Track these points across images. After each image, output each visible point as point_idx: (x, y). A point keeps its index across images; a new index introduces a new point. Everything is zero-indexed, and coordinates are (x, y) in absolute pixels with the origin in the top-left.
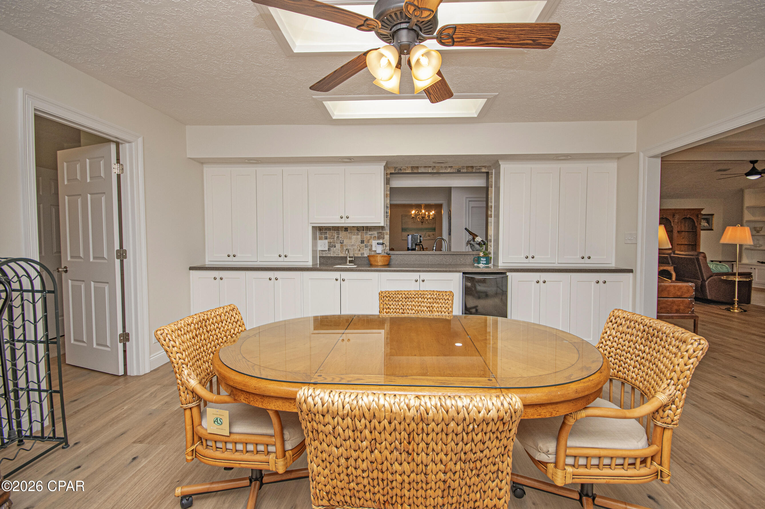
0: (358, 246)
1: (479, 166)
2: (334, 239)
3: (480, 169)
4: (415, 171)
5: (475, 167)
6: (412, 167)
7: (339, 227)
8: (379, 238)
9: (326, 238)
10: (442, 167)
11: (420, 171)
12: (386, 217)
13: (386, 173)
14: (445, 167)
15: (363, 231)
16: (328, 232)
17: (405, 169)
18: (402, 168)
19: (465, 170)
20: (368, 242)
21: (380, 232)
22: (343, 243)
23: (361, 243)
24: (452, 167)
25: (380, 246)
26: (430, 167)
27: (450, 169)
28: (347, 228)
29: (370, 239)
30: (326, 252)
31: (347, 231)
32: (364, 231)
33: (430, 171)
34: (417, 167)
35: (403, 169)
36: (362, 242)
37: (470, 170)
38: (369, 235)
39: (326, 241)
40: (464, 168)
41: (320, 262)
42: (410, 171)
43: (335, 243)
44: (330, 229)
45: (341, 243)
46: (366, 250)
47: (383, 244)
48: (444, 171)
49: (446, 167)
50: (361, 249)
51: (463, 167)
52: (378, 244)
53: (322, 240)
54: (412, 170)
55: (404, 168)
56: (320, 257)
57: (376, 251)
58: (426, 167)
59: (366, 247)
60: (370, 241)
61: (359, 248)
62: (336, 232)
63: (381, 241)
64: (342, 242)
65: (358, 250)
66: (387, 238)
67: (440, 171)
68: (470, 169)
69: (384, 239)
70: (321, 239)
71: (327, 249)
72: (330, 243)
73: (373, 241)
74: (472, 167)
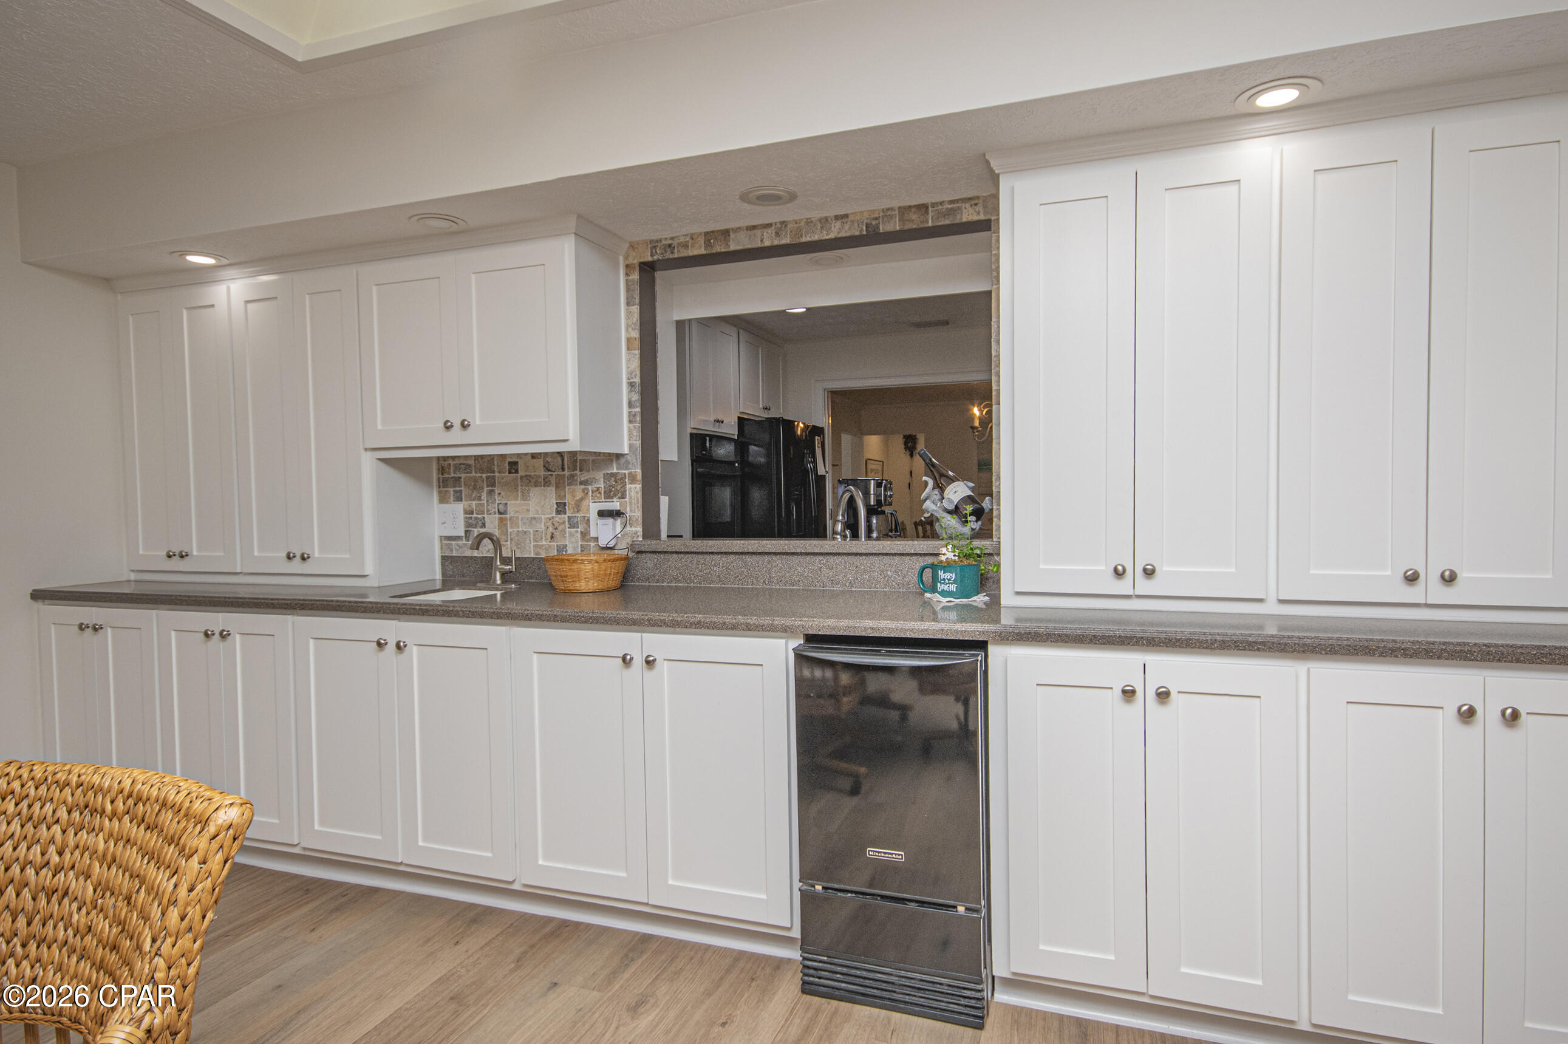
0: (549, 524)
1: (951, 202)
2: (480, 499)
3: (951, 212)
4: (719, 248)
5: (934, 205)
6: (706, 234)
7: (492, 457)
8: (609, 495)
9: (459, 499)
10: (809, 222)
11: (733, 247)
12: (630, 422)
13: (627, 266)
14: (820, 220)
15: (563, 470)
16: (463, 476)
17: (685, 246)
18: (675, 243)
19: (895, 225)
20: (578, 507)
21: (613, 475)
22: (505, 513)
23: (558, 512)
24: (846, 216)
25: (610, 521)
26: (769, 225)
27: (838, 224)
28: (516, 463)
29: (582, 499)
30: (460, 543)
31: (517, 472)
32: (567, 473)
33: (767, 243)
34: (726, 233)
35: (679, 244)
36: (561, 508)
37: (915, 221)
38: (581, 483)
39: (459, 508)
40: (891, 217)
41: (444, 574)
42: (703, 251)
43: (483, 513)
44: (469, 466)
45: (500, 513)
46: (571, 535)
47: (616, 514)
48: (816, 238)
49: (826, 219)
50: (557, 534)
51: (887, 213)
52: (602, 514)
53: (447, 502)
54: (708, 244)
55: (682, 240)
56: (444, 558)
57: (596, 539)
58: (754, 227)
59: (572, 526)
60: (585, 503)
61: (551, 529)
62: (484, 476)
63: (615, 505)
64: (501, 508)
65: (549, 537)
66: (633, 494)
67: (804, 239)
68: (914, 217)
69: (623, 497)
70: (443, 500)
71: (463, 534)
72: (468, 512)
73: (591, 504)
74: (923, 208)
